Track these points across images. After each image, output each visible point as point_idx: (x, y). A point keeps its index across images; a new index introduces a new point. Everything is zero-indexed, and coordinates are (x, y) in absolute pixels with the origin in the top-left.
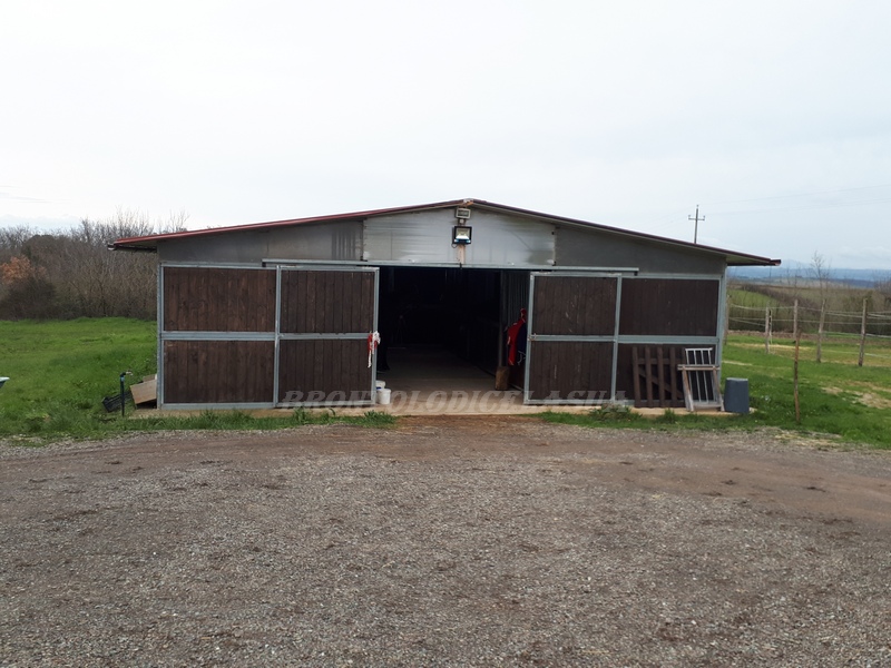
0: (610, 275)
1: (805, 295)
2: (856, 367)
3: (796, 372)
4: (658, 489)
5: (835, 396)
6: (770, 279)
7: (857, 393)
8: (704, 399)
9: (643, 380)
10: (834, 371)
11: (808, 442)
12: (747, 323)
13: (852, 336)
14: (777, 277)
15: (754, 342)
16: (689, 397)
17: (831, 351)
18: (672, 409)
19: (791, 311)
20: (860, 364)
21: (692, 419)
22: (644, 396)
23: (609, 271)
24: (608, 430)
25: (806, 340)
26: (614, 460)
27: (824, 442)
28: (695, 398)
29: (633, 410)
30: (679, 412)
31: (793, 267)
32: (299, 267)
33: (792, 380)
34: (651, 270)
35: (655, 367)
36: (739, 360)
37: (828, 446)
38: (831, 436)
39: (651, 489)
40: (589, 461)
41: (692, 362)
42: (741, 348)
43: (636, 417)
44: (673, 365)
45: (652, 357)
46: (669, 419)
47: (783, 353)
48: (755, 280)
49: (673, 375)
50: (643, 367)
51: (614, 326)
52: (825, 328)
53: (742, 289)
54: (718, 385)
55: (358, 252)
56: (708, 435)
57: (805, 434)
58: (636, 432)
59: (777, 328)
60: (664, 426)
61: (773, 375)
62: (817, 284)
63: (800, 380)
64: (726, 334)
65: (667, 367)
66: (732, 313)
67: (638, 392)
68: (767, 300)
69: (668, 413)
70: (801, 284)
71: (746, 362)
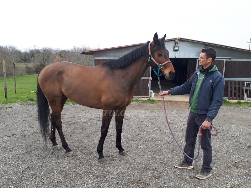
0: (222, 60)
4: (235, 123)
8: (250, 97)
9: (231, 91)
16: (245, 96)
18: (240, 100)
21: (246, 103)
26: (221, 115)
28: (247, 97)
29: (228, 100)
30: (242, 101)
34: (235, 58)
35: (235, 88)
39: (232, 123)
41: (247, 86)
43: (229, 102)
44: (241, 87)
45: (234, 84)
46: (239, 103)
49: (241, 90)
50: (231, 87)
58: (228, 107)
60: (237, 105)
65: (239, 88)
67: (229, 95)
69: (238, 101)
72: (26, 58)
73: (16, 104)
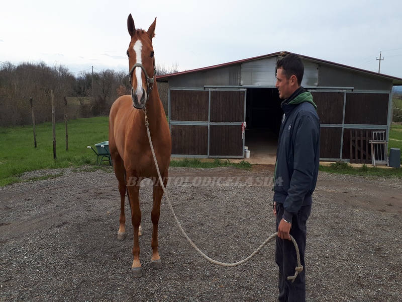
0: (341, 91)
4: (358, 206)
8: (380, 159)
9: (354, 148)
16: (374, 158)
18: (366, 164)
21: (374, 170)
22: (354, 157)
23: (341, 89)
24: (338, 174)
26: (340, 191)
28: (376, 159)
29: (349, 164)
30: (369, 166)
34: (359, 88)
35: (359, 141)
36: (397, 138)
39: (355, 207)
40: (330, 191)
41: (375, 139)
42: (398, 132)
43: (350, 168)
44: (367, 141)
45: (358, 136)
46: (364, 169)
49: (367, 146)
50: (354, 141)
51: (342, 119)
53: (399, 99)
54: (387, 152)
56: (381, 179)
58: (350, 176)
60: (362, 173)
64: (391, 124)
65: (364, 141)
66: (395, 112)
67: (351, 155)
69: (364, 166)
71: (400, 139)
72: (80, 88)
73: (68, 170)
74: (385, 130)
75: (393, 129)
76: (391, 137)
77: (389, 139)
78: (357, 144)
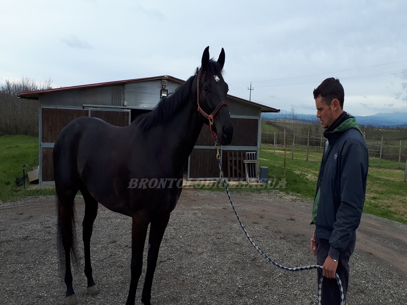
1: (288, 127)
2: (305, 161)
3: (285, 164)
5: (298, 175)
6: (276, 119)
7: (306, 174)
8: (252, 177)
9: (231, 168)
10: (298, 163)
11: (289, 198)
12: (268, 140)
13: (304, 146)
14: (278, 118)
15: (270, 149)
16: (247, 176)
17: (297, 153)
19: (283, 134)
20: (307, 160)
22: (231, 176)
24: (218, 192)
25: (288, 148)
26: (220, 208)
27: (294, 197)
28: (249, 177)
31: (284, 113)
32: (98, 109)
33: (283, 167)
35: (235, 161)
36: (265, 158)
37: (296, 199)
38: (297, 194)
39: (233, 221)
40: (212, 208)
41: (249, 159)
42: (265, 152)
44: (242, 161)
45: (234, 156)
47: (280, 154)
48: (271, 119)
49: (242, 165)
50: (231, 161)
52: (295, 143)
53: (266, 124)
54: (258, 170)
55: (122, 101)
56: (254, 194)
57: (288, 193)
59: (278, 142)
60: (238, 190)
61: (276, 165)
62: (292, 122)
63: (286, 167)
64: (261, 145)
65: (240, 161)
66: (263, 135)
67: (229, 174)
68: (275, 129)
70: (287, 121)
71: (267, 159)
74: (256, 151)
75: (262, 150)
76: (260, 157)
77: (259, 158)
78: (233, 164)
